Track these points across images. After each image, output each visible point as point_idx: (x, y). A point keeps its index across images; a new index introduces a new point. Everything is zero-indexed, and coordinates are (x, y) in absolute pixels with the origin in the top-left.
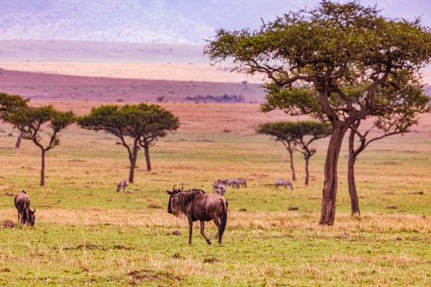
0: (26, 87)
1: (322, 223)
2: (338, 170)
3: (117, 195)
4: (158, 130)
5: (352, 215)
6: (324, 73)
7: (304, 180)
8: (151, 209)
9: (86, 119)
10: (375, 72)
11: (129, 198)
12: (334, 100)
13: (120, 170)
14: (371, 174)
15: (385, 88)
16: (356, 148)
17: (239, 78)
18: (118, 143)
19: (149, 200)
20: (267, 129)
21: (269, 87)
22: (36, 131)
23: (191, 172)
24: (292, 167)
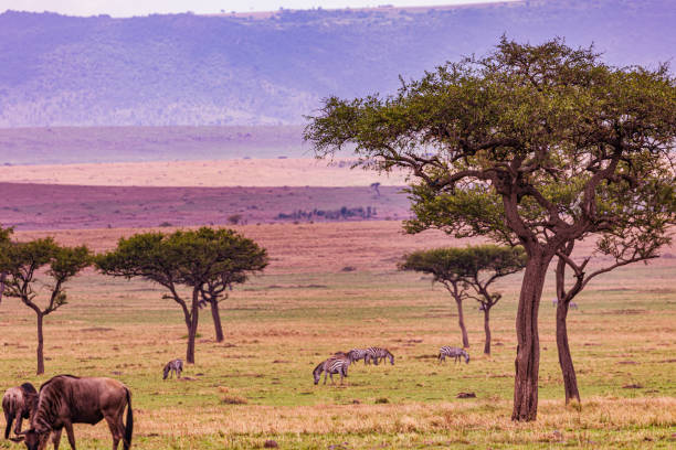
0: (7, 208)
1: (516, 417)
2: (539, 326)
3: (167, 384)
4: (232, 271)
5: (567, 402)
6: (509, 164)
7: (483, 348)
8: (226, 406)
9: (109, 258)
10: (594, 158)
11: (188, 389)
12: (528, 209)
13: (171, 342)
14: (595, 331)
15: (613, 185)
16: (567, 289)
17: (366, 178)
18: (165, 297)
19: (222, 391)
20: (416, 263)
21: (416, 191)
22: (26, 281)
23: (291, 340)
24: (461, 324)
